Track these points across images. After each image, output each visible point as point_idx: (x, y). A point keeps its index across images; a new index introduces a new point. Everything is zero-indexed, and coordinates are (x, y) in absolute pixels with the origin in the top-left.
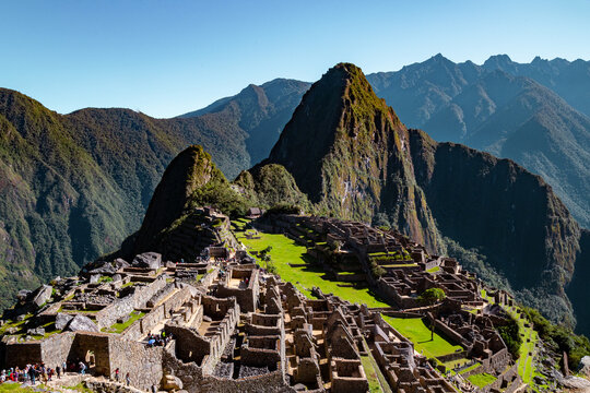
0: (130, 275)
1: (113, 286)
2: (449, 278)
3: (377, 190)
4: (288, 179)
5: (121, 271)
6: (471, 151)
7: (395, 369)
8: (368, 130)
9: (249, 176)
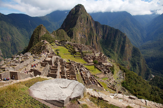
0: (23, 58)
1: (19, 61)
2: (100, 57)
3: (87, 36)
4: (65, 33)
5: (21, 57)
6: (109, 27)
7: (85, 77)
8: (85, 21)
9: (55, 32)
